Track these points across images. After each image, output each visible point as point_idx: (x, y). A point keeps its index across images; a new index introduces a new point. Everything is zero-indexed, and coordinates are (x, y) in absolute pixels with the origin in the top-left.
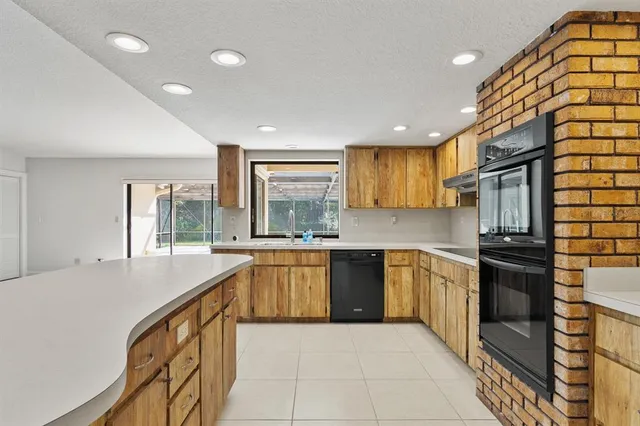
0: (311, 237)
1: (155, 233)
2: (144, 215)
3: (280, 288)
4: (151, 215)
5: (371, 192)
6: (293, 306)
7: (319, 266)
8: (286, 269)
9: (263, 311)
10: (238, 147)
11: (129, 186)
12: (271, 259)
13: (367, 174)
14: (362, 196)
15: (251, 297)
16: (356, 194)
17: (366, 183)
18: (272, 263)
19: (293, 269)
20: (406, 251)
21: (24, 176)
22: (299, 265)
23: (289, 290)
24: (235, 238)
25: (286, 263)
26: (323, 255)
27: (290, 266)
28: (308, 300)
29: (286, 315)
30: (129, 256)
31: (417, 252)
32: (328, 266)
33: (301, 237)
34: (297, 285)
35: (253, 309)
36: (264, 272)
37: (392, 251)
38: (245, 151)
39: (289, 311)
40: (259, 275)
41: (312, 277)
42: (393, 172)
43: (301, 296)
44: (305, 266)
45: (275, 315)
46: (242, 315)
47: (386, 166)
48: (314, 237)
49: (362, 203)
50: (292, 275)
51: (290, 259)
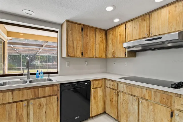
5: (79, 48)
7: (53, 95)
8: (25, 103)
12: (9, 98)
13: (78, 38)
14: (75, 50)
16: (72, 48)
17: (77, 43)
18: (11, 101)
19: (31, 102)
20: (99, 80)
22: (37, 98)
25: (25, 98)
26: (55, 87)
27: (28, 101)
31: (104, 80)
32: (59, 95)
34: (35, 113)
37: (94, 80)
41: (47, 104)
42: (90, 39)
44: (41, 98)
47: (87, 36)
49: (75, 54)
50: (31, 107)
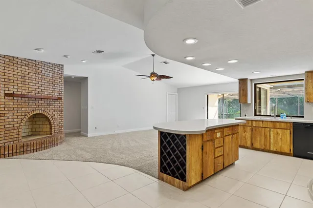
0: (285, 116)
1: (217, 114)
2: (213, 106)
3: (265, 136)
4: (216, 106)
6: (272, 145)
7: (287, 129)
8: (268, 129)
9: (257, 145)
10: (247, 79)
11: (208, 96)
12: (261, 124)
15: (252, 139)
18: (262, 126)
19: (272, 129)
21: (177, 94)
22: (275, 128)
23: (270, 138)
24: (246, 116)
25: (268, 127)
26: (288, 124)
27: (270, 128)
28: (280, 144)
29: (268, 149)
30: (208, 118)
32: (292, 130)
33: (280, 116)
34: (274, 137)
35: (252, 144)
36: (257, 129)
38: (251, 80)
39: (270, 147)
40: (255, 130)
41: (282, 134)
43: (276, 142)
44: (278, 129)
45: (263, 148)
46: (248, 145)
48: (287, 116)
50: (272, 132)
51: (270, 125)
